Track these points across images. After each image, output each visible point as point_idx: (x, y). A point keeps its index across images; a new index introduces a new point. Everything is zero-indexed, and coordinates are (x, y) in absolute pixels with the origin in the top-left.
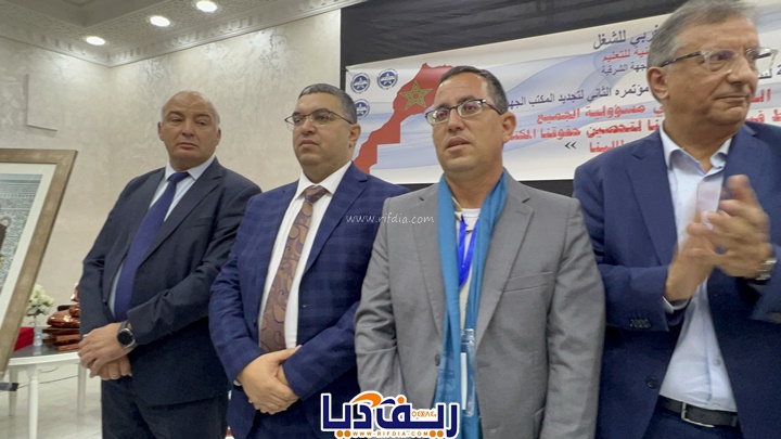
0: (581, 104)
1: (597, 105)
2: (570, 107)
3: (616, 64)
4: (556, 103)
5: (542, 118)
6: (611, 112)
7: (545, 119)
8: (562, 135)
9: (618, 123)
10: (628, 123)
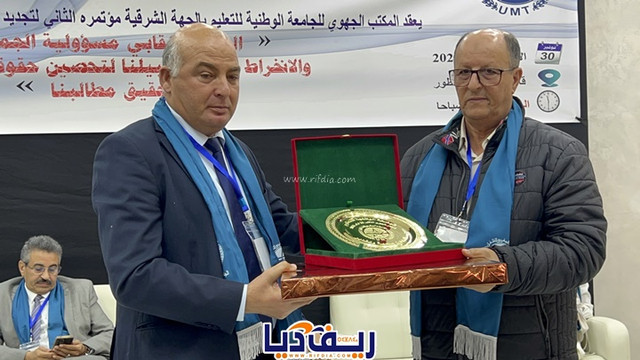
0: (38, 29)
2: (20, 31)
6: (76, 44)
8: (12, 69)
9: (86, 59)
10: (98, 61)
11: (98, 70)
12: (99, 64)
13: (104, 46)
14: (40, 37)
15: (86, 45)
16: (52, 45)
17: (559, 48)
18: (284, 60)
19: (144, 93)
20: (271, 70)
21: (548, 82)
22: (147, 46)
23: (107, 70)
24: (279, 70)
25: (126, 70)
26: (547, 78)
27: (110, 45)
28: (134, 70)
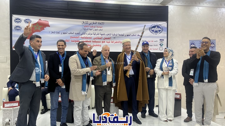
0: (80, 35)
1: (83, 36)
2: (77, 36)
3: (86, 28)
4: (74, 34)
5: (71, 37)
6: (85, 38)
7: (72, 37)
8: (76, 41)
9: (87, 40)
10: (89, 40)
11: (89, 42)
12: (89, 41)
13: (90, 38)
14: (80, 37)
15: (87, 38)
16: (82, 38)
17: (163, 40)
18: (118, 41)
19: (95, 46)
20: (115, 42)
21: (161, 46)
22: (96, 38)
23: (90, 42)
24: (117, 42)
25: (93, 42)
26: (161, 45)
27: (91, 38)
28: (94, 42)
